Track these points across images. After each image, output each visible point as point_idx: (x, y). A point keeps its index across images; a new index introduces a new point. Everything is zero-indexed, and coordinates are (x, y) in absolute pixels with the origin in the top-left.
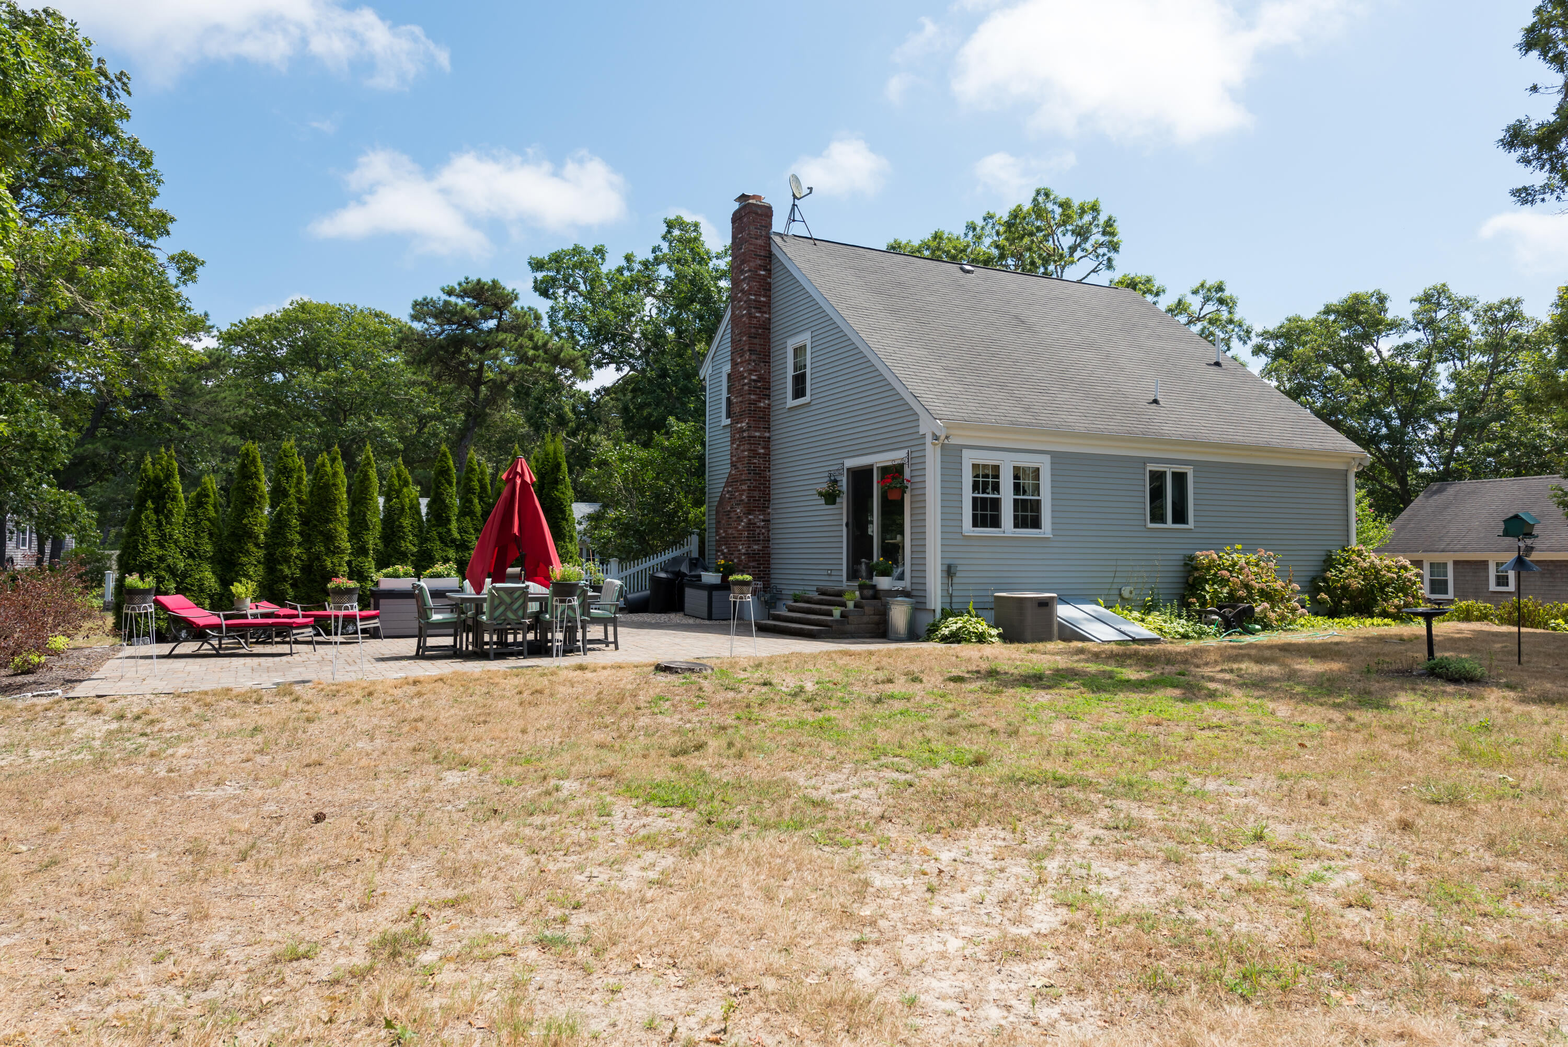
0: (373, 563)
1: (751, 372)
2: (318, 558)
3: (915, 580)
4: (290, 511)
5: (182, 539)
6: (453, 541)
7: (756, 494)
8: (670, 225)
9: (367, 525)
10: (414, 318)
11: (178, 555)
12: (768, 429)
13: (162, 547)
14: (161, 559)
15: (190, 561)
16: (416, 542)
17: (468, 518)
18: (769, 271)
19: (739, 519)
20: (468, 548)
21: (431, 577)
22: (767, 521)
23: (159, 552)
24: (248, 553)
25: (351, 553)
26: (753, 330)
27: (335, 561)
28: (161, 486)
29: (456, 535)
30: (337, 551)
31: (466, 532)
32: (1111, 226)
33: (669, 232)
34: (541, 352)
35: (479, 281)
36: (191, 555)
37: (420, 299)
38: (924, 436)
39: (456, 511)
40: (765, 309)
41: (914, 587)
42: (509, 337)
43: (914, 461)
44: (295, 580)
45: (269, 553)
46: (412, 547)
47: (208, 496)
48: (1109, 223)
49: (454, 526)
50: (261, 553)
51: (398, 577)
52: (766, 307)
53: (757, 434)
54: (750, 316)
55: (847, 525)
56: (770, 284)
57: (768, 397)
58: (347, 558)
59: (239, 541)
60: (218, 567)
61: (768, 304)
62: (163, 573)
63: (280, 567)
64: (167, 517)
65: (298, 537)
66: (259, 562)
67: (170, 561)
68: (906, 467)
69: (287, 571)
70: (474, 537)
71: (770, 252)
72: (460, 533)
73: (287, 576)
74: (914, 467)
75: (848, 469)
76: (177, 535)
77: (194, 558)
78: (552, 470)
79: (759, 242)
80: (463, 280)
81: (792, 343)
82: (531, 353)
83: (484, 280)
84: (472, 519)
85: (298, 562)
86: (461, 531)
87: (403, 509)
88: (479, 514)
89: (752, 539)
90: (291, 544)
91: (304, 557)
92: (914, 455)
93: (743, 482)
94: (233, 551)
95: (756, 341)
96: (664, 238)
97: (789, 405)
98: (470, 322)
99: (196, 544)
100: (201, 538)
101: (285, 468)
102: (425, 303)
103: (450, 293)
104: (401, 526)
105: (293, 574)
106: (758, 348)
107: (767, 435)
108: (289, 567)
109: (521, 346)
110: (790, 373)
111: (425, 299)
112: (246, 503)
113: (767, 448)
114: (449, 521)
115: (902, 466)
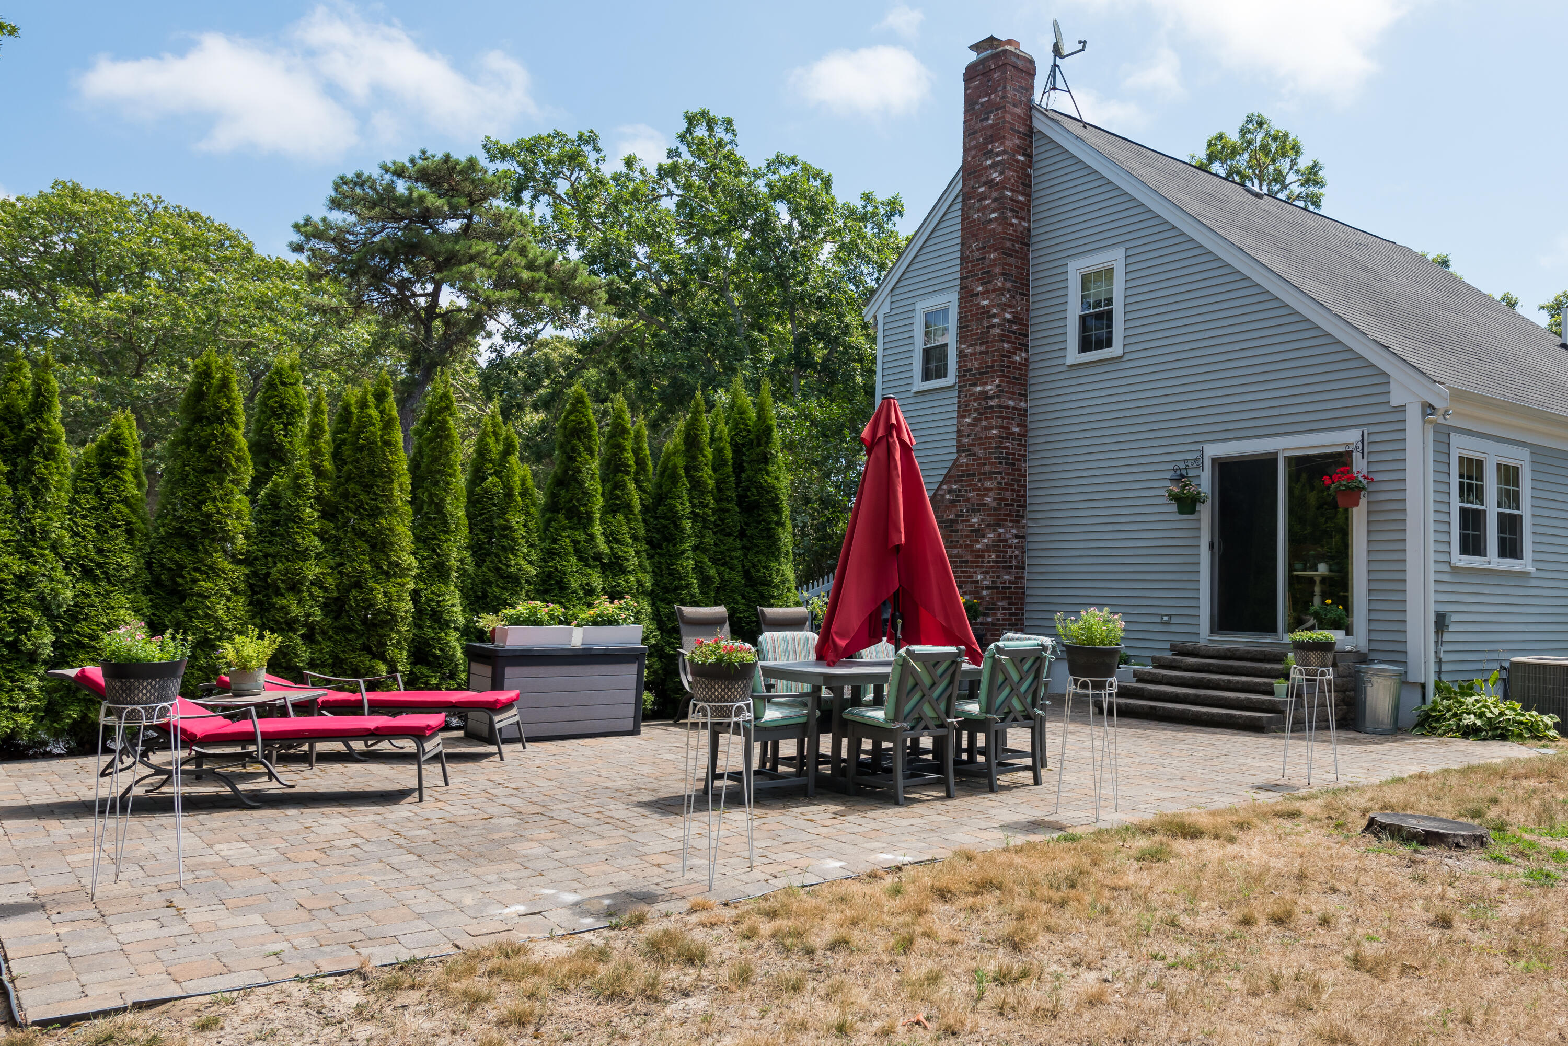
0: (458, 594)
1: (1004, 307)
2: (358, 585)
3: (1374, 636)
4: (298, 489)
5: (67, 540)
6: (598, 557)
7: (1008, 495)
8: (692, 121)
9: (445, 523)
10: (335, 204)
11: (60, 574)
12: (1024, 396)
13: (27, 556)
14: (23, 581)
15: (88, 587)
16: (534, 557)
17: (621, 517)
18: (1029, 156)
19: (977, 533)
20: (624, 571)
21: (595, 623)
22: (1021, 537)
23: (18, 566)
24: (213, 572)
25: (418, 577)
26: (1008, 244)
27: (392, 591)
28: (21, 427)
29: (603, 547)
30: (393, 572)
31: (618, 541)
32: (1316, 174)
33: (689, 131)
34: (541, 274)
35: (447, 157)
36: (87, 573)
37: (350, 175)
38: (1402, 409)
39: (600, 501)
40: (1023, 214)
41: (1375, 646)
42: (488, 248)
43: (1374, 448)
44: (311, 628)
45: (255, 574)
46: (528, 568)
47: (124, 453)
48: (1314, 168)
49: (597, 529)
50: (240, 573)
51: (538, 623)
52: (1024, 210)
53: (1011, 403)
54: (1003, 220)
55: (1212, 546)
56: (1030, 176)
57: (1025, 347)
58: (411, 586)
59: (193, 548)
60: (145, 601)
61: (1027, 207)
62: (29, 612)
63: (279, 602)
64: (35, 492)
65: (316, 542)
66: (235, 591)
67: (43, 585)
68: (1356, 457)
69: (296, 610)
70: (631, 551)
71: (1031, 128)
72: (608, 542)
73: (296, 620)
74: (1374, 458)
75: (1214, 460)
76: (57, 531)
77: (95, 580)
78: (758, 438)
79: (1018, 111)
80: (417, 154)
81: (1076, 269)
82: (526, 275)
83: (455, 156)
84: (628, 520)
85: (317, 592)
86: (612, 538)
87: (509, 495)
88: (637, 509)
89: (1003, 564)
90: (303, 555)
91: (330, 581)
92: (1374, 438)
93: (984, 476)
94: (181, 567)
95: (1012, 260)
96: (682, 138)
97: (1070, 361)
98: (426, 216)
99: (100, 551)
100: (110, 539)
101: (282, 406)
102: (360, 180)
103: (400, 172)
104: (507, 527)
105: (308, 615)
106: (1014, 271)
107: (1023, 405)
108: (300, 602)
109: (507, 263)
110: (1074, 310)
111: (359, 176)
112: (206, 471)
113: (1022, 425)
114: (590, 519)
115: (1349, 454)
